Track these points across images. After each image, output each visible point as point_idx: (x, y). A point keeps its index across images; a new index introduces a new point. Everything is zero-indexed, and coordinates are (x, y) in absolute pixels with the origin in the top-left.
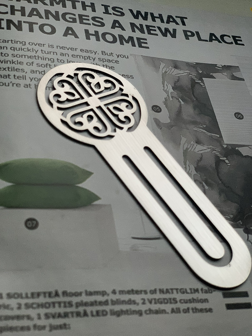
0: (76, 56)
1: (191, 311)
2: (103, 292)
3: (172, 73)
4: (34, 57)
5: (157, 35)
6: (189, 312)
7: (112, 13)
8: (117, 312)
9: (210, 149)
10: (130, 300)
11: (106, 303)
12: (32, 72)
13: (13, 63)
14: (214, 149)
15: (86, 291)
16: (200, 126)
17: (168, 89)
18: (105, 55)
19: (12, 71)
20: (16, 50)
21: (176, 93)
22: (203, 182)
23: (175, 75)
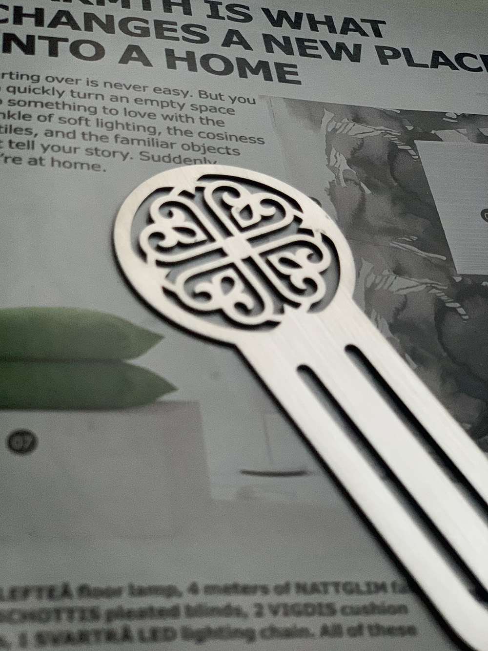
0: (144, 101)
1: (366, 632)
2: (169, 588)
3: (347, 132)
4: (55, 105)
5: (319, 57)
6: (361, 634)
7: (226, 18)
8: (197, 631)
9: (425, 286)
10: (228, 607)
11: (174, 612)
12: (48, 134)
13: (9, 117)
14: (433, 285)
15: (131, 587)
17: (338, 164)
18: (207, 98)
19: (6, 132)
20: (19, 91)
21: (355, 173)
22: (406, 355)
23: (355, 135)
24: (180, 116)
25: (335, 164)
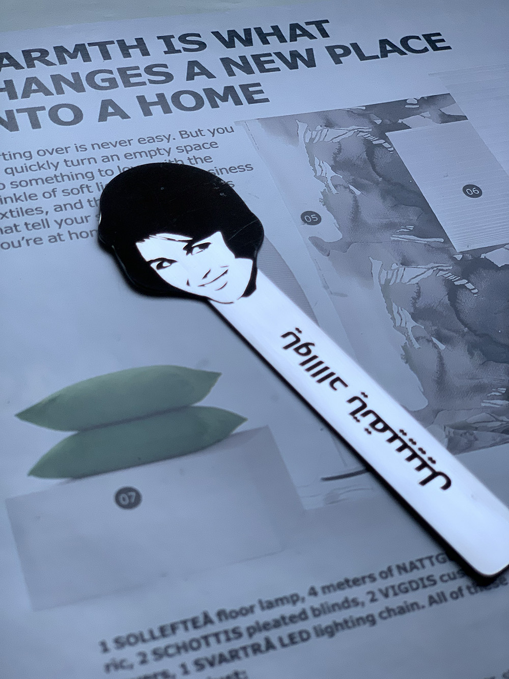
0: (133, 155)
1: (465, 592)
2: (292, 596)
3: (324, 139)
4: (54, 179)
5: (278, 69)
6: (462, 595)
7: (182, 50)
8: (327, 628)
9: (432, 270)
10: (346, 601)
11: (303, 616)
12: (57, 210)
13: (16, 200)
14: (439, 268)
15: (260, 602)
16: (401, 230)
17: (324, 172)
18: (188, 137)
19: (19, 215)
20: (17, 171)
21: (342, 177)
22: (433, 338)
23: (332, 140)
25: (322, 173)
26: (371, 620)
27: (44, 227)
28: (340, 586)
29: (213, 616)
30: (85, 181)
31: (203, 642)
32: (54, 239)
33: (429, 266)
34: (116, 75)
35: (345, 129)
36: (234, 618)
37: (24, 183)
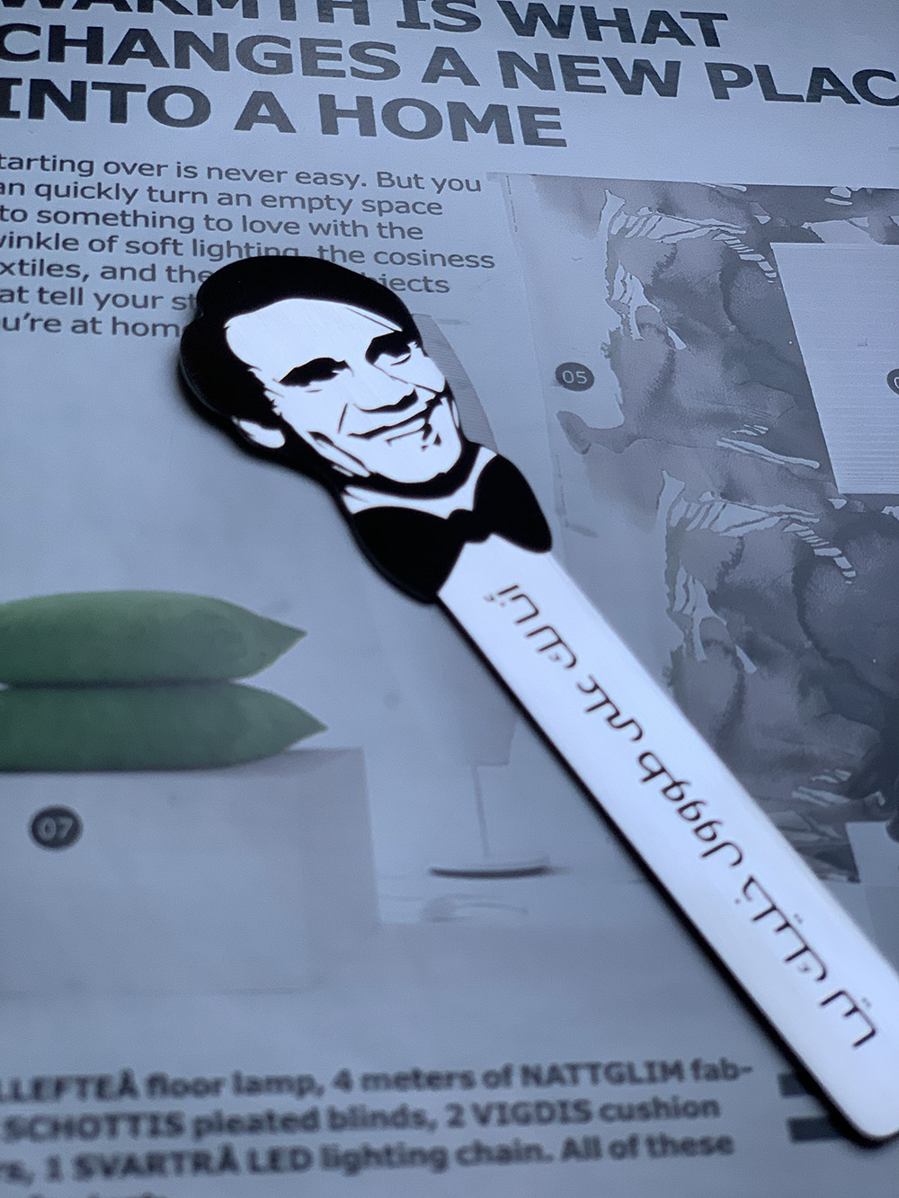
0: (278, 200)
1: (643, 1149)
2: (301, 1080)
3: (647, 234)
4: (120, 218)
5: (602, 90)
6: (634, 1153)
7: (432, 24)
8: (348, 1154)
9: (779, 518)
10: (403, 1112)
11: (309, 1122)
12: (107, 275)
13: (39, 244)
14: (793, 516)
15: (238, 1077)
16: (741, 431)
17: (627, 296)
18: (392, 186)
19: (34, 273)
20: (57, 194)
21: (659, 311)
22: (738, 648)
23: (662, 238)
24: (343, 225)
25: (623, 295)
26: (438, 1160)
27: (72, 302)
28: (400, 1081)
29: (140, 1082)
30: (175, 233)
31: (105, 1127)
32: (82, 327)
33: (775, 509)
34: (295, 51)
35: (696, 221)
36: (177, 1094)
37: (62, 217)
